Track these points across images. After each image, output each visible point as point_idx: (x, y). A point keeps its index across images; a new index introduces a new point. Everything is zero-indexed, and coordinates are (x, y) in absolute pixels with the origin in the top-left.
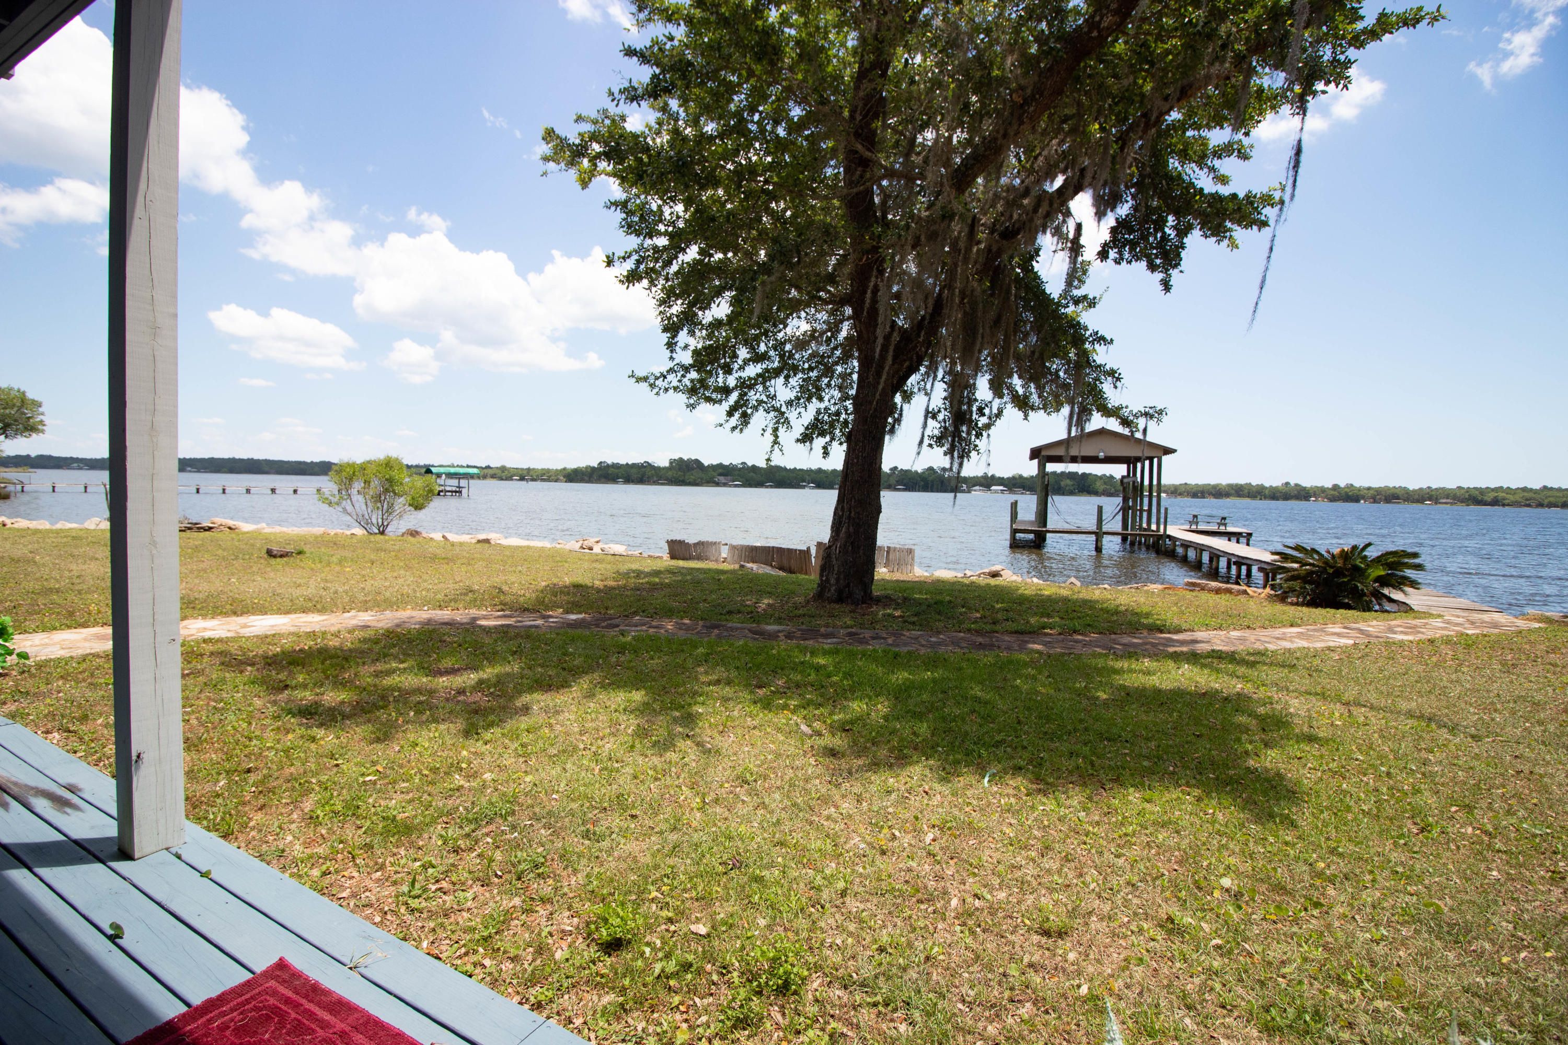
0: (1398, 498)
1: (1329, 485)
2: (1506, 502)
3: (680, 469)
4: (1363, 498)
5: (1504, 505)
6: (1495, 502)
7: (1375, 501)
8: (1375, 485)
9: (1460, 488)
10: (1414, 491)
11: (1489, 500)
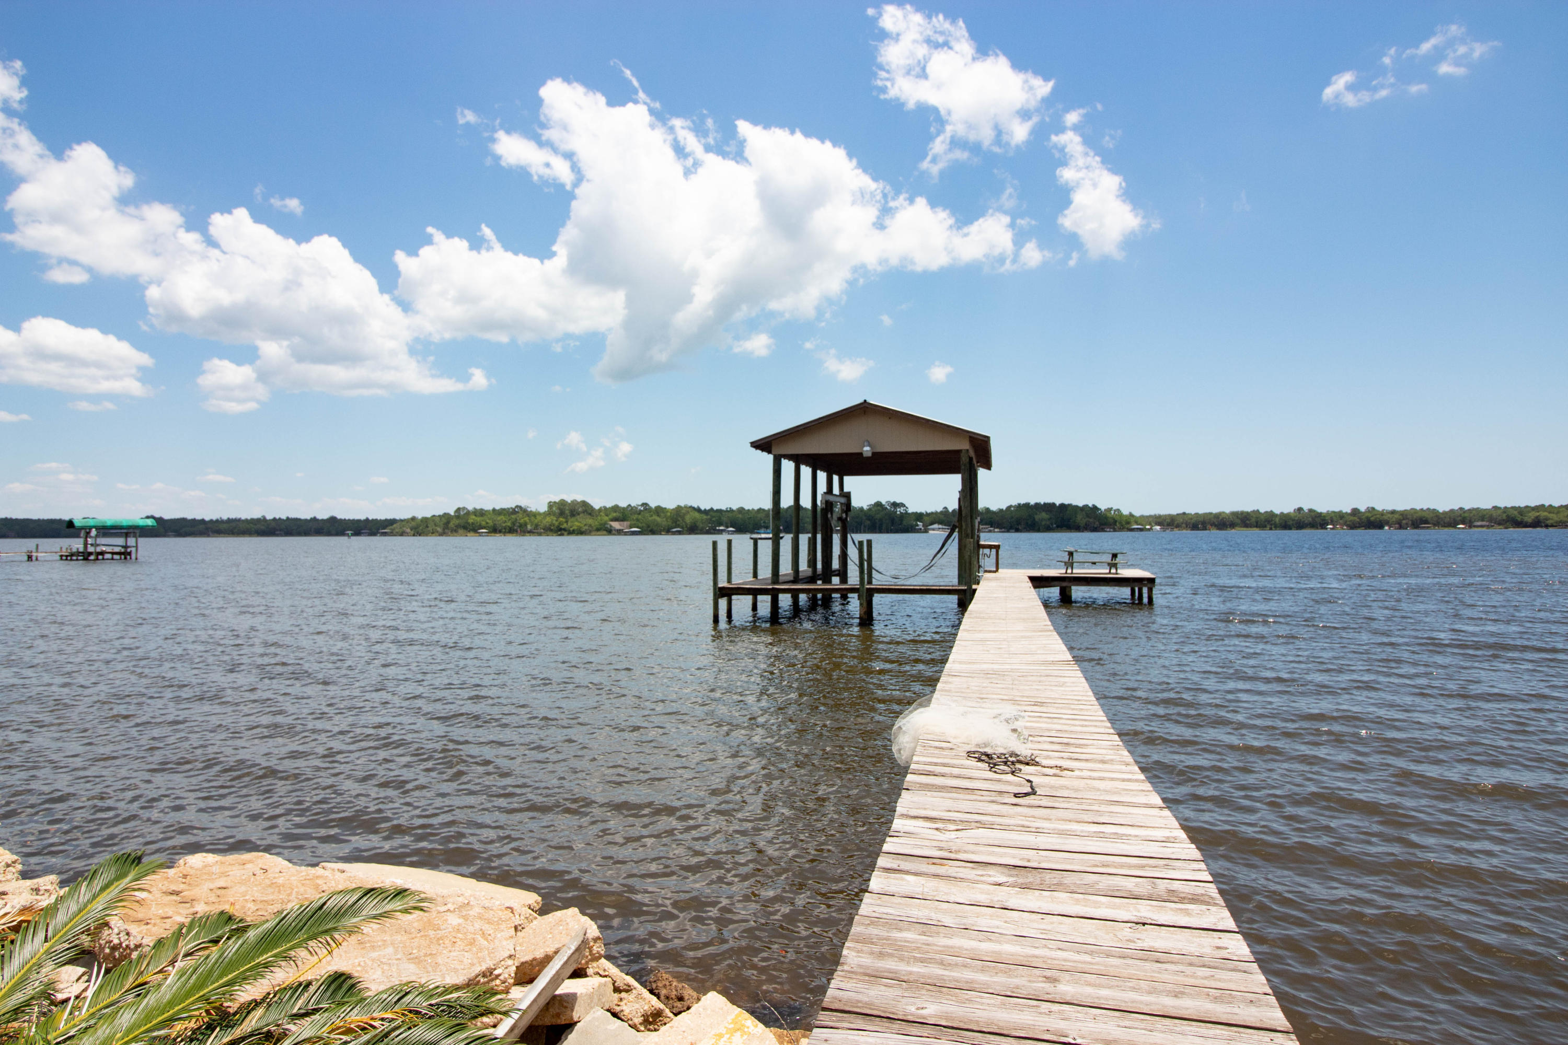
0: (1426, 522)
1: (1347, 509)
2: (1549, 522)
3: (562, 513)
4: (1387, 523)
5: (1547, 526)
6: (1537, 524)
7: (1401, 527)
8: (1400, 507)
9: (1495, 508)
10: (1445, 513)
11: (1530, 520)
